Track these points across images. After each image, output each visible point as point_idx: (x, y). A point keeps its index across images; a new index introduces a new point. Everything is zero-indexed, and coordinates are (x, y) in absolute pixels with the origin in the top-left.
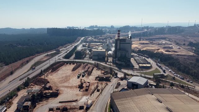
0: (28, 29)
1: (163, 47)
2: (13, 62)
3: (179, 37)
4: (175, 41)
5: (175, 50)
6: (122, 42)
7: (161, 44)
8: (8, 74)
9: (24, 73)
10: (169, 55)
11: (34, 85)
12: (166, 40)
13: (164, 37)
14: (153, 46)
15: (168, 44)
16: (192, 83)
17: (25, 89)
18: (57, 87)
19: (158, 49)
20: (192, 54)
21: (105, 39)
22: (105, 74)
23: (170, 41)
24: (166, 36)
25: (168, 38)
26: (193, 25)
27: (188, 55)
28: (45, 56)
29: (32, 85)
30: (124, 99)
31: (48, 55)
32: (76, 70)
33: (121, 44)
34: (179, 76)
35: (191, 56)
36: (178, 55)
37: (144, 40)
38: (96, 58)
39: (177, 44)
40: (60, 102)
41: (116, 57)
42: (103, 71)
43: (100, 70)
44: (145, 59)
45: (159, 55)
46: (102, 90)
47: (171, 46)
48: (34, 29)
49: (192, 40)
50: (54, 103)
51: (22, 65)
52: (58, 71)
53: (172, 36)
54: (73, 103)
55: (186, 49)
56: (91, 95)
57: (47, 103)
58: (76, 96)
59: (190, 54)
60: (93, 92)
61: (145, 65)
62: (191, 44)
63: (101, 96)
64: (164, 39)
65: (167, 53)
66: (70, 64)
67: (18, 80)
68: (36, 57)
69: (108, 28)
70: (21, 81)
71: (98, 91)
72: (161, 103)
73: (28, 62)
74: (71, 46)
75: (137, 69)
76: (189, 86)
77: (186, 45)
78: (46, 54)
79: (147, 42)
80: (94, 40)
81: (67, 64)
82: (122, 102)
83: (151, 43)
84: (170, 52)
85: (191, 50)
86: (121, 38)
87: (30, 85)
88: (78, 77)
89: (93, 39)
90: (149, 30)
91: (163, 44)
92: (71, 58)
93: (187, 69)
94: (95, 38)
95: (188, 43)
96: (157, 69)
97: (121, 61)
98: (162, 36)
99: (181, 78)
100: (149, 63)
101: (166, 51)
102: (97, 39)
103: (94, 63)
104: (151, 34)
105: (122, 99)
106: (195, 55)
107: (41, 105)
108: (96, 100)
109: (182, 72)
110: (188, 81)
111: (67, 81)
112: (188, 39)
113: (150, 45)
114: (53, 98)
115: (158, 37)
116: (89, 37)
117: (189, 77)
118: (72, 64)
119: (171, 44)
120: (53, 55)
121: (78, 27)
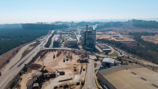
0: (3, 24)
1: (113, 36)
2: (5, 52)
3: (121, 29)
4: (120, 32)
5: (122, 38)
6: (89, 34)
7: (111, 34)
8: (4, 62)
9: (18, 60)
10: (119, 41)
11: (32, 70)
12: (113, 31)
13: (111, 29)
14: (106, 35)
15: (115, 34)
16: (140, 60)
17: (26, 73)
18: (51, 70)
19: (111, 38)
20: (133, 40)
21: (71, 31)
22: (82, 57)
23: (116, 32)
24: (112, 28)
25: (114, 30)
26: (128, 21)
27: (131, 41)
28: (29, 46)
29: (29, 70)
30: (109, 74)
31: (31, 45)
32: (59, 56)
33: (89, 35)
34: (131, 55)
35: (133, 42)
36: (125, 41)
37: (98, 32)
38: (71, 46)
39: (121, 34)
40: (60, 81)
41: (85, 45)
42: (80, 56)
43: (77, 55)
44: (105, 45)
45: (113, 42)
46: (86, 69)
47: (118, 35)
48: (8, 24)
49: (130, 31)
50: (55, 82)
51: (14, 54)
52: (45, 57)
53: (116, 29)
54: (70, 81)
55: (128, 37)
56: (80, 73)
57: (50, 83)
58: (69, 75)
59: (132, 41)
60: (81, 71)
61: (106, 49)
62: (130, 34)
63: (87, 74)
64: (112, 30)
65: (117, 40)
66: (52, 51)
67: (17, 67)
68: (22, 47)
69: (70, 23)
70: (19, 68)
71: (84, 70)
72: (136, 75)
73: (17, 51)
74: (46, 37)
75: (102, 52)
76: (140, 62)
77: (127, 34)
78: (30, 44)
79: (101, 33)
80: (63, 32)
81: (50, 51)
82: (109, 77)
83: (104, 34)
84: (119, 39)
85: (131, 38)
86: (88, 30)
87: (28, 70)
88: (64, 61)
89: (61, 31)
90: (100, 24)
91: (112, 34)
92: (50, 47)
93: (134, 51)
94: (63, 31)
95: (129, 33)
96: (115, 51)
97: (90, 47)
98: (109, 28)
99: (132, 57)
100: (109, 48)
101: (116, 39)
102: (64, 31)
103: (71, 50)
104: (102, 27)
105: (108, 75)
106: (135, 41)
107: (45, 85)
108: (86, 77)
109: (131, 53)
110: (138, 59)
111: (56, 65)
112: (127, 30)
113: (104, 35)
114: (52, 79)
115: (107, 29)
116: (58, 30)
117: (137, 56)
118: (54, 51)
119: (117, 34)
120: (35, 45)
121: (46, 23)
